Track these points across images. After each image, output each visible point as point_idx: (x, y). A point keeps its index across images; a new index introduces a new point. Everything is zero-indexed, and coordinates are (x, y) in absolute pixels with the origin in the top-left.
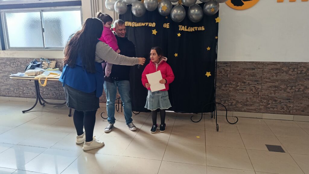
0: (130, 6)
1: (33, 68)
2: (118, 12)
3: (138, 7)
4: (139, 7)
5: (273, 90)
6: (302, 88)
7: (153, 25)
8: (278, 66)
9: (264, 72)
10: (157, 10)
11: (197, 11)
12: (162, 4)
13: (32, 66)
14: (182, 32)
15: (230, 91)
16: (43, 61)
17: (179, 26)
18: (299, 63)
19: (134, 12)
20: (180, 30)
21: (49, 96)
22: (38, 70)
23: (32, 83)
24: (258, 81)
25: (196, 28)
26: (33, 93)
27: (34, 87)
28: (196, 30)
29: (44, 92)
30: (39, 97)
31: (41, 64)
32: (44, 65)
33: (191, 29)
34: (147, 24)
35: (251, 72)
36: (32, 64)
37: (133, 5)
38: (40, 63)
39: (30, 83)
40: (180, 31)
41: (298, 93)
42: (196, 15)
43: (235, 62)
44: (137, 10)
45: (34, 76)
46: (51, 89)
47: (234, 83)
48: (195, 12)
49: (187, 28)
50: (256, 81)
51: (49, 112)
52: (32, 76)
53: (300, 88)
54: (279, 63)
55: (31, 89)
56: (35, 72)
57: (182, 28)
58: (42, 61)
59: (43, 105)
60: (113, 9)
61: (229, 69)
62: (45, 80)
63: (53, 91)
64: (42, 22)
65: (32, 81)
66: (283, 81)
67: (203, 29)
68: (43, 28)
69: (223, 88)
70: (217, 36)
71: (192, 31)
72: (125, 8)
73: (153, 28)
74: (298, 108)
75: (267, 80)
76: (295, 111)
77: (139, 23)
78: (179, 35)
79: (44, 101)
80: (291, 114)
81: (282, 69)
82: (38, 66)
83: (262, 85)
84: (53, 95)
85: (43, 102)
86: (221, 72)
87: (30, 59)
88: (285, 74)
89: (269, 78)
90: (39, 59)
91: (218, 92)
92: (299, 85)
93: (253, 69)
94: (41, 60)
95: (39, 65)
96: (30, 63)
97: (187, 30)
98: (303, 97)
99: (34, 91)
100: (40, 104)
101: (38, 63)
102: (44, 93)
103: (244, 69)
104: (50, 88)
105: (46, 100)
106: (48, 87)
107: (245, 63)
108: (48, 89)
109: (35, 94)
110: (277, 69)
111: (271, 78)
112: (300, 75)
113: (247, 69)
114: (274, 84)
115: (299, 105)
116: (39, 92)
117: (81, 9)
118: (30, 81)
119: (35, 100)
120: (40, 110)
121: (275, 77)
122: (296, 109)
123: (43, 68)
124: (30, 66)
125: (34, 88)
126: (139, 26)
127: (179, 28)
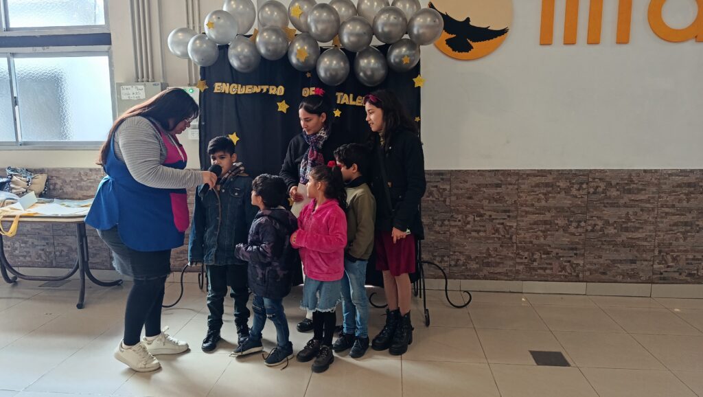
0: (223, 49)
2: (197, 61)
3: (242, 51)
4: (246, 50)
5: (541, 231)
6: (600, 223)
7: (280, 91)
8: (549, 179)
9: (521, 192)
10: (286, 58)
11: (373, 61)
12: (297, 46)
14: (343, 107)
15: (452, 234)
16: (15, 175)
17: (337, 94)
18: (590, 171)
19: (235, 63)
20: (338, 102)
21: (28, 258)
24: (509, 211)
29: (16, 249)
31: (8, 182)
32: (16, 185)
34: (265, 88)
37: (231, 46)
38: (4, 180)
40: (339, 104)
41: (592, 235)
42: (373, 70)
43: (460, 171)
44: (242, 57)
46: (32, 243)
47: (460, 217)
48: (369, 65)
49: (354, 99)
50: (505, 211)
51: (27, 299)
53: (595, 225)
54: (550, 172)
58: (11, 175)
60: (185, 55)
61: (448, 187)
63: (39, 248)
66: (560, 210)
68: (15, 95)
69: (437, 228)
70: (419, 115)
72: (214, 53)
74: (593, 267)
75: (527, 209)
76: (588, 273)
77: (248, 87)
78: (337, 113)
80: (579, 282)
81: (558, 184)
83: (519, 219)
84: (39, 256)
85: (13, 276)
88: (563, 194)
89: (533, 205)
90: (3, 170)
91: (428, 237)
92: (592, 217)
93: (498, 186)
94: (8, 172)
95: (4, 184)
97: (353, 103)
98: (603, 244)
103: (480, 186)
104: (30, 241)
107: (481, 173)
110: (547, 185)
111: (536, 204)
112: (594, 197)
113: (486, 186)
114: (541, 217)
115: (595, 261)
117: (108, 53)
120: (5, 296)
121: (543, 203)
122: (589, 270)
123: (14, 191)
126: (247, 92)
127: (336, 98)
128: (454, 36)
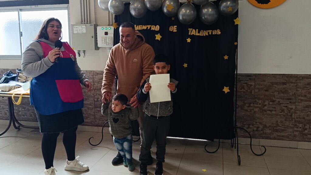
0: (127, 5)
1: (6, 81)
2: (113, 12)
3: (137, 6)
4: (139, 6)
7: (157, 28)
9: (299, 88)
10: (161, 9)
11: (210, 10)
12: (167, 2)
13: (5, 79)
14: (192, 37)
15: (255, 112)
16: (20, 73)
17: (189, 29)
19: (133, 13)
20: (190, 34)
21: (25, 117)
22: (12, 83)
23: (5, 101)
24: (291, 99)
25: (210, 31)
26: (6, 114)
27: (7, 105)
28: (210, 33)
29: (20, 111)
30: (13, 118)
31: (17, 76)
32: (21, 78)
33: (204, 33)
34: (149, 27)
35: (281, 87)
36: (5, 76)
37: (131, 4)
38: (15, 75)
39: (3, 101)
40: (190, 35)
42: (210, 15)
43: (261, 74)
44: (137, 9)
45: (7, 91)
46: (28, 109)
47: (260, 102)
48: (208, 12)
49: (199, 32)
50: (288, 99)
51: (25, 138)
52: (5, 91)
55: (3, 108)
56: (9, 87)
57: (193, 31)
58: (18, 73)
59: (18, 128)
60: (107, 9)
61: (253, 84)
62: (19, 97)
63: (31, 111)
64: (19, 24)
65: (5, 98)
67: (219, 33)
68: (21, 31)
69: (246, 108)
70: (237, 41)
71: (205, 35)
72: (122, 8)
73: (157, 32)
75: (302, 98)
77: (140, 26)
79: (19, 123)
82: (13, 79)
83: (296, 104)
84: (31, 116)
85: (18, 125)
86: (243, 87)
87: (4, 70)
89: (305, 96)
90: (15, 70)
91: (240, 113)
93: (284, 84)
94: (17, 71)
95: (15, 77)
96: (3, 75)
97: (198, 34)
99: (7, 111)
100: (14, 128)
101: (14, 75)
102: (20, 113)
103: (273, 83)
104: (27, 107)
105: (22, 123)
106: (24, 106)
107: (274, 76)
108: (24, 108)
109: (8, 115)
113: (277, 84)
116: (13, 111)
117: (67, 8)
118: (3, 97)
119: (8, 121)
120: (14, 136)
123: (19, 81)
124: (3, 79)
125: (8, 107)
126: (139, 29)
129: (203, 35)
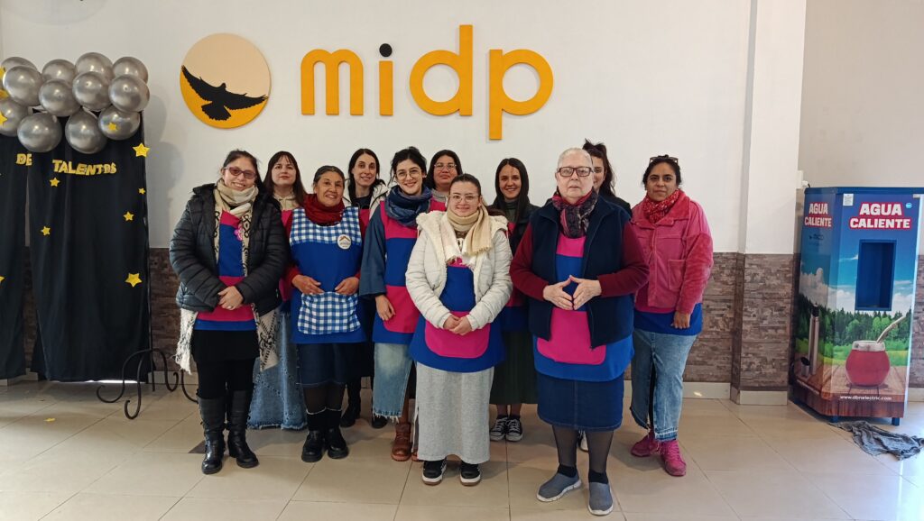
14: (62, 176)
17: (54, 161)
20: (56, 170)
25: (100, 166)
28: (100, 171)
33: (88, 170)
40: (57, 173)
49: (74, 167)
57: (63, 166)
67: (114, 170)
71: (87, 174)
78: (55, 182)
97: (73, 172)
127: (53, 165)
128: (210, 102)
129: (83, 173)
